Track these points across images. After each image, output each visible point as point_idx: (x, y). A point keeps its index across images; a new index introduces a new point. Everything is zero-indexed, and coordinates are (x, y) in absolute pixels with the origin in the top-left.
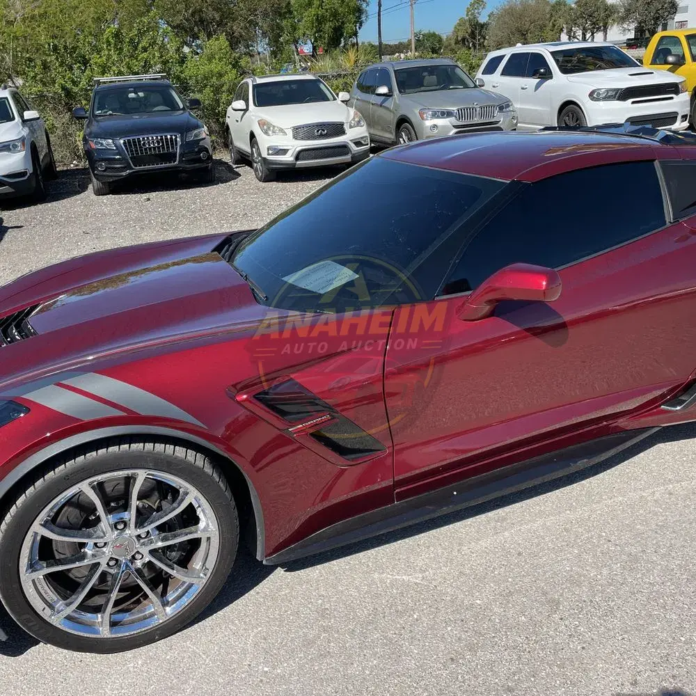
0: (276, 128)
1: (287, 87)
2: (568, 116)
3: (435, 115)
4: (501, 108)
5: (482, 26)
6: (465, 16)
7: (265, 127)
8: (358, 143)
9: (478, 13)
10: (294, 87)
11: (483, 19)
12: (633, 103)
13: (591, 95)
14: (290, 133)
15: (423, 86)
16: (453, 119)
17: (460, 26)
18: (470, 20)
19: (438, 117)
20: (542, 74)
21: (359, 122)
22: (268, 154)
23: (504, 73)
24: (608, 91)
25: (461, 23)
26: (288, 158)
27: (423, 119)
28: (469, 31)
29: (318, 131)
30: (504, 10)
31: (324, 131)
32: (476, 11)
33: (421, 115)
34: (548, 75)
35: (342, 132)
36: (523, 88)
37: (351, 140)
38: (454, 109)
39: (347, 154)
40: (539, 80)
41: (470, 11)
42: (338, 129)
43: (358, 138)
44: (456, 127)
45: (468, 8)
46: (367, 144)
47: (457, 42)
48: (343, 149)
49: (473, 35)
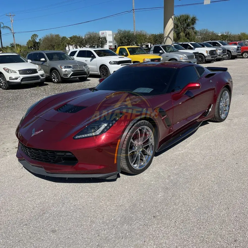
0: (11, 71)
1: (8, 57)
2: (103, 69)
3: (65, 67)
4: (85, 66)
5: (37, 43)
6: (31, 39)
7: (7, 70)
8: (42, 76)
9: (35, 39)
10: (11, 57)
11: (37, 41)
12: (121, 65)
13: (110, 63)
14: (18, 72)
15: (53, 59)
16: (71, 69)
17: (29, 42)
18: (33, 41)
19: (67, 68)
20: (92, 56)
21: (41, 69)
22: (10, 80)
23: (78, 56)
24: (114, 62)
25: (30, 42)
26: (19, 80)
27: (62, 68)
28: (33, 44)
29: (28, 72)
30: (45, 38)
31: (31, 71)
32: (35, 38)
33: (61, 67)
34: (94, 57)
35: (37, 72)
36: (86, 61)
37: (40, 75)
38: (71, 66)
39: (39, 79)
40: (91, 58)
41: (33, 38)
42: (35, 71)
43: (42, 74)
44: (73, 71)
45: (31, 37)
46: (45, 76)
47: (29, 48)
48: (37, 77)
49: (34, 46)
